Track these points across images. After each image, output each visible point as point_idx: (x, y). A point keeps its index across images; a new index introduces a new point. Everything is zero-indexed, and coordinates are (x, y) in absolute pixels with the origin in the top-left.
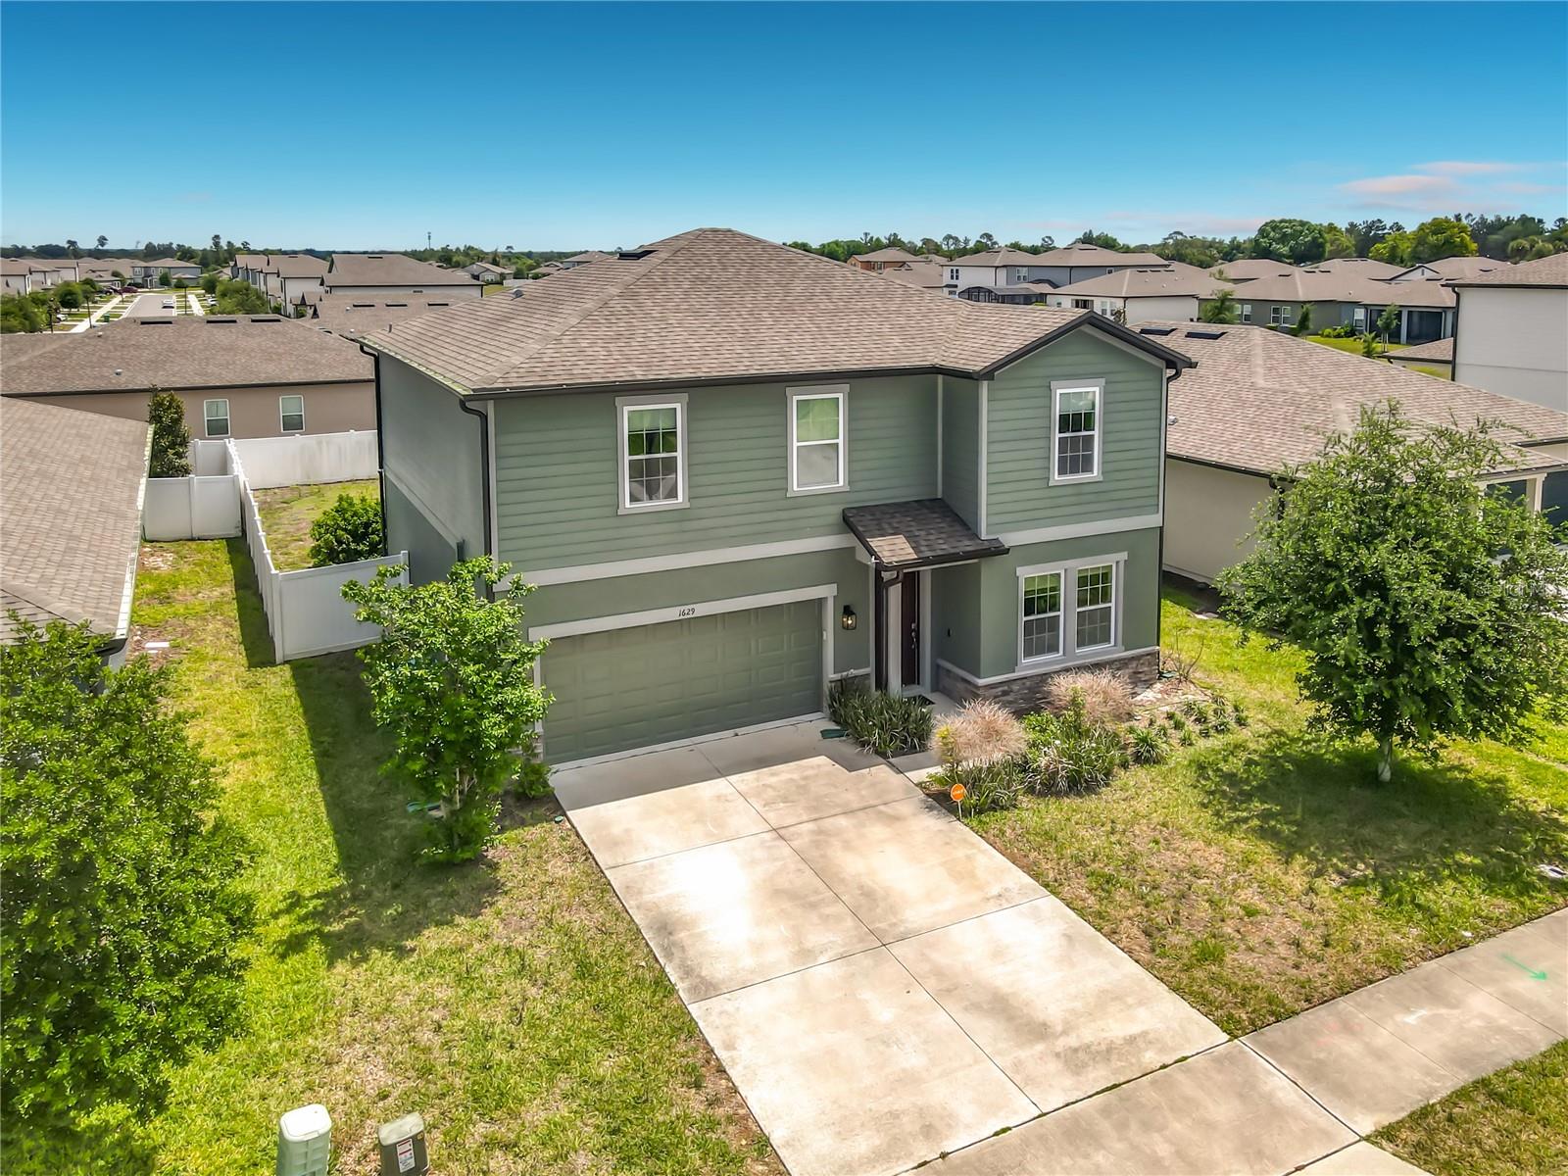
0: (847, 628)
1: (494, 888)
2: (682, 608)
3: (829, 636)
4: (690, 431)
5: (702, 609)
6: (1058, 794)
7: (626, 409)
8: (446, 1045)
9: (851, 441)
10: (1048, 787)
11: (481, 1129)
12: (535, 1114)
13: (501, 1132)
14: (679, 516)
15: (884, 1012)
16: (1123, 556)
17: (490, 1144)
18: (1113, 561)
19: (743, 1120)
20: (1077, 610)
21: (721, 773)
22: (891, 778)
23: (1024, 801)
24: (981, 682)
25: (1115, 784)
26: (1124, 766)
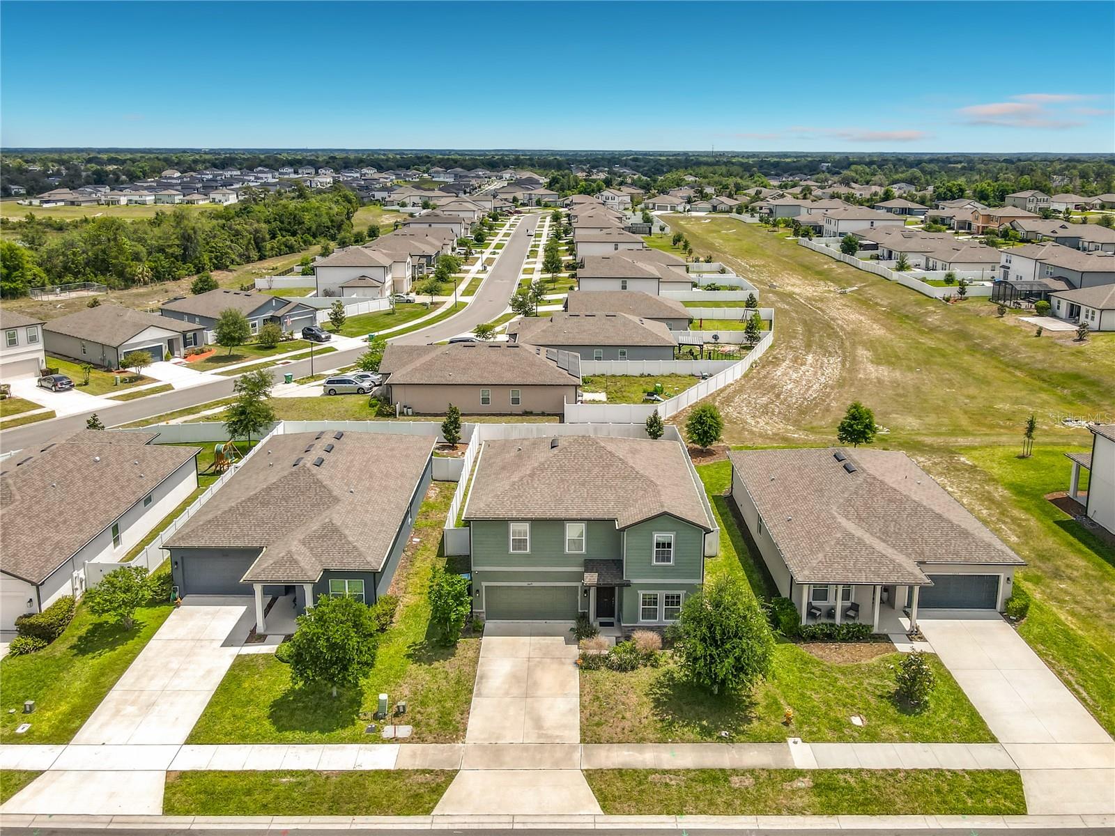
0: (584, 596)
1: (453, 655)
2: (528, 582)
3: (579, 597)
4: (531, 532)
7: (512, 524)
8: (422, 690)
9: (588, 539)
10: (611, 667)
11: (419, 709)
12: (429, 710)
13: (422, 711)
14: (527, 556)
15: (512, 712)
16: (685, 592)
17: (419, 712)
18: (682, 593)
19: (465, 724)
20: (664, 607)
21: (531, 635)
22: (574, 651)
23: (603, 668)
24: (623, 625)
25: (636, 671)
26: (646, 666)
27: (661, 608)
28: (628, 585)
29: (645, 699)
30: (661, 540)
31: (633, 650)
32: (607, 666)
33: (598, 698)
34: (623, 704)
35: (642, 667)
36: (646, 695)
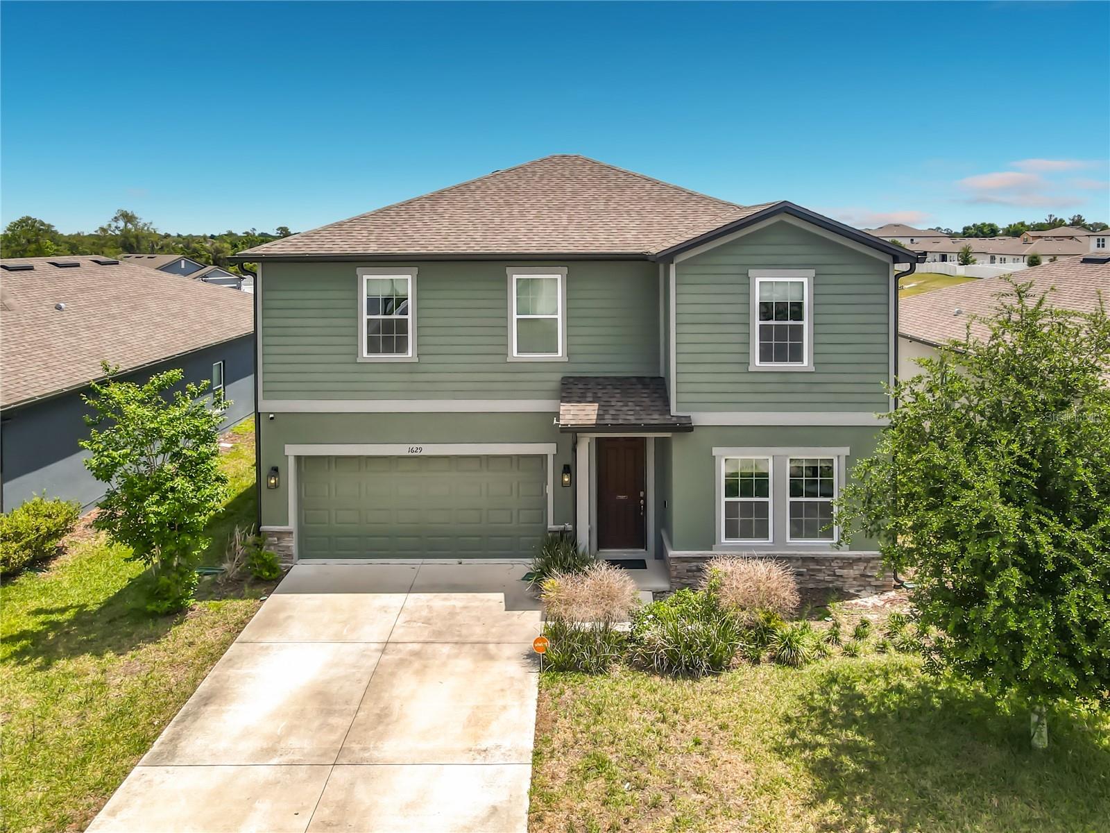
0: (563, 484)
2: (411, 446)
3: (550, 490)
4: (419, 299)
5: (429, 450)
6: (653, 672)
7: (365, 278)
9: (569, 317)
10: (645, 663)
14: (409, 367)
16: (846, 451)
18: (836, 454)
20: (789, 499)
21: (411, 589)
22: (531, 623)
23: (617, 670)
24: (672, 553)
25: (725, 676)
26: (756, 661)
27: (779, 502)
28: (685, 427)
29: (779, 768)
30: (775, 297)
31: (710, 610)
32: (630, 662)
33: (601, 764)
34: (698, 786)
35: (746, 666)
36: (779, 750)
